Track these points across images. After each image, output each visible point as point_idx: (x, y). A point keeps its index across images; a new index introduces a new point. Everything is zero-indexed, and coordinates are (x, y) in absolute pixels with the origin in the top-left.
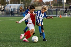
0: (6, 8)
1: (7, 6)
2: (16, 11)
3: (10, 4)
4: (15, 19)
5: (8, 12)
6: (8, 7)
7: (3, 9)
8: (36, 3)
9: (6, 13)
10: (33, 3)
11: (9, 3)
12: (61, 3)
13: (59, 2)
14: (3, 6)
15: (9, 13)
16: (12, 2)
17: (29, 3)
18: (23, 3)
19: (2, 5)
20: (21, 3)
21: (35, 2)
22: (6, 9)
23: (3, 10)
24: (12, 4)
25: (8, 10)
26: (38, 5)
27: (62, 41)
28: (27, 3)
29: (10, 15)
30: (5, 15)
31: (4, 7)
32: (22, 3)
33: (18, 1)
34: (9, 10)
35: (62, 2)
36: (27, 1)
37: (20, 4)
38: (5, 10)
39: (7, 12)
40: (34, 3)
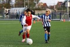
0: (10, 11)
1: (11, 9)
3: (15, 7)
5: (12, 16)
6: (12, 10)
8: (40, 7)
9: (11, 17)
10: (37, 7)
11: (14, 6)
12: (65, 7)
13: (63, 6)
15: (13, 17)
16: (17, 6)
17: (33, 7)
18: (27, 7)
19: (7, 8)
20: (26, 7)
21: (40, 5)
22: (11, 12)
23: (8, 13)
24: (16, 7)
25: (12, 14)
26: (42, 8)
28: (31, 7)
29: (14, 19)
30: (9, 19)
32: (26, 6)
33: (22, 5)
34: (14, 14)
35: (66, 6)
36: (31, 5)
37: (25, 8)
38: (10, 14)
39: (11, 16)
40: (38, 7)
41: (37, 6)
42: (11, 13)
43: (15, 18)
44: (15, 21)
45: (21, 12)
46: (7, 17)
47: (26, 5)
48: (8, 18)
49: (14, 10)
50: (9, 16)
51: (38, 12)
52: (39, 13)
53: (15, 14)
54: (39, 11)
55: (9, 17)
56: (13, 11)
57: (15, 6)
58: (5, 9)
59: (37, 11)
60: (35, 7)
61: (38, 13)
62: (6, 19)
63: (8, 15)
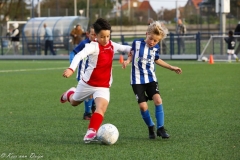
0: (26, 29)
1: (30, 23)
2: (62, 39)
3: (42, 16)
4: (56, 66)
5: (33, 44)
6: (33, 26)
7: (17, 32)
8: (128, 13)
9: (29, 48)
10: (119, 14)
11: (39, 11)
12: (214, 14)
13: (206, 9)
14: (16, 24)
15: (37, 48)
16: (49, 10)
17: (105, 13)
18: (85, 14)
19: (15, 18)
20: (79, 14)
21: (127, 8)
22: (27, 32)
23: (18, 35)
24: (47, 16)
25: (33, 37)
26: (134, 19)
27: (214, 145)
28: (98, 13)
29: (39, 54)
30: (23, 54)
31: (21, 27)
32: (81, 12)
33: (68, 7)
34: (39, 37)
35: (217, 11)
36: (97, 7)
37: (76, 17)
38: (24, 37)
39: (29, 44)
40: (122, 12)
41: (117, 10)
42: (30, 34)
43: (43, 52)
44: (44, 62)
45: (62, 33)
46: (16, 47)
47: (79, 9)
48: (18, 53)
49: (40, 26)
50: (21, 46)
51: (121, 31)
52: (123, 33)
53: (42, 38)
54: (123, 28)
55: (23, 48)
56: (36, 29)
57: (41, 11)
58: (9, 23)
59: (119, 28)
60: (110, 14)
61: (122, 36)
62: (12, 54)
63: (18, 43)
